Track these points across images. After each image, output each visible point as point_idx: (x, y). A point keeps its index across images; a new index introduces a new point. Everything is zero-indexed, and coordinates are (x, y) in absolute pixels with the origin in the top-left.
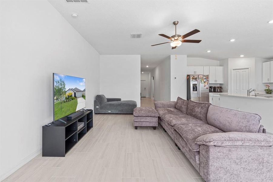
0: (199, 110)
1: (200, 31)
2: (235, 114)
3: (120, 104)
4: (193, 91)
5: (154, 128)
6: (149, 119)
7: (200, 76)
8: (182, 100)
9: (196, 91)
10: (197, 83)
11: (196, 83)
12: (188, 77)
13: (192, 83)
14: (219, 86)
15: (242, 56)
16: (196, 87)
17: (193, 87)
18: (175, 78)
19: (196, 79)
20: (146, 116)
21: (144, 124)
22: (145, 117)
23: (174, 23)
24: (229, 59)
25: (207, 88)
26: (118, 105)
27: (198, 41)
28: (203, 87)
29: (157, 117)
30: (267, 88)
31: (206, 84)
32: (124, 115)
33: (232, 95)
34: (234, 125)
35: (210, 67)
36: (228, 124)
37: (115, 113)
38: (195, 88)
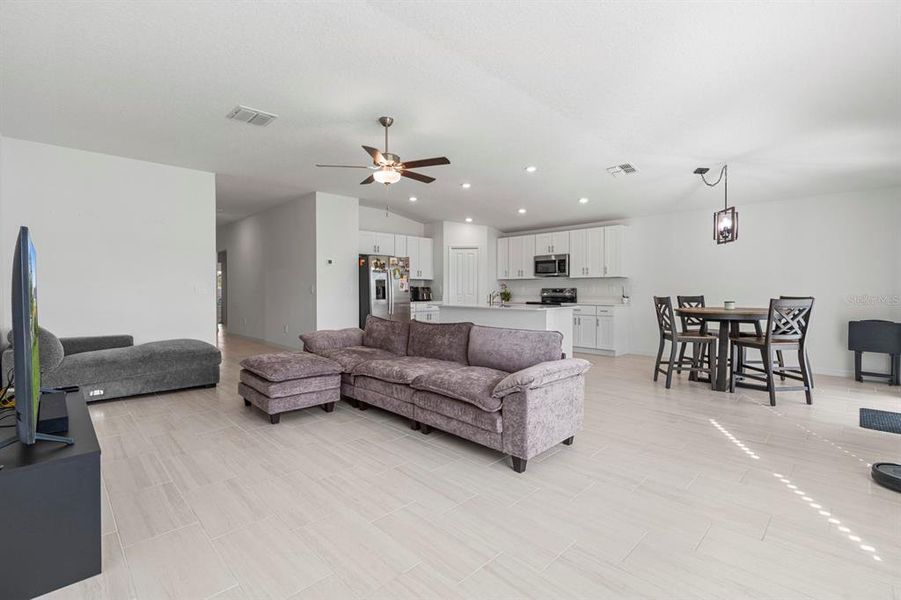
0: (446, 341)
1: (449, 162)
2: (526, 337)
3: (151, 356)
4: (378, 298)
5: (327, 408)
6: (315, 384)
7: (391, 259)
8: (387, 323)
9: (384, 297)
10: (385, 278)
11: (382, 276)
12: (363, 261)
13: (374, 277)
14: (422, 285)
15: (469, 220)
16: (384, 288)
17: (377, 288)
18: (330, 262)
19: (382, 266)
20: (309, 377)
21: (303, 402)
22: (305, 380)
23: (383, 122)
24: (445, 223)
25: (406, 291)
26: (140, 361)
27: (428, 180)
28: (397, 287)
29: (336, 375)
30: (503, 291)
31: (404, 279)
32: (174, 396)
33: (451, 304)
34: (527, 355)
35: (397, 236)
36: (516, 356)
37: (125, 394)
38: (382, 292)
